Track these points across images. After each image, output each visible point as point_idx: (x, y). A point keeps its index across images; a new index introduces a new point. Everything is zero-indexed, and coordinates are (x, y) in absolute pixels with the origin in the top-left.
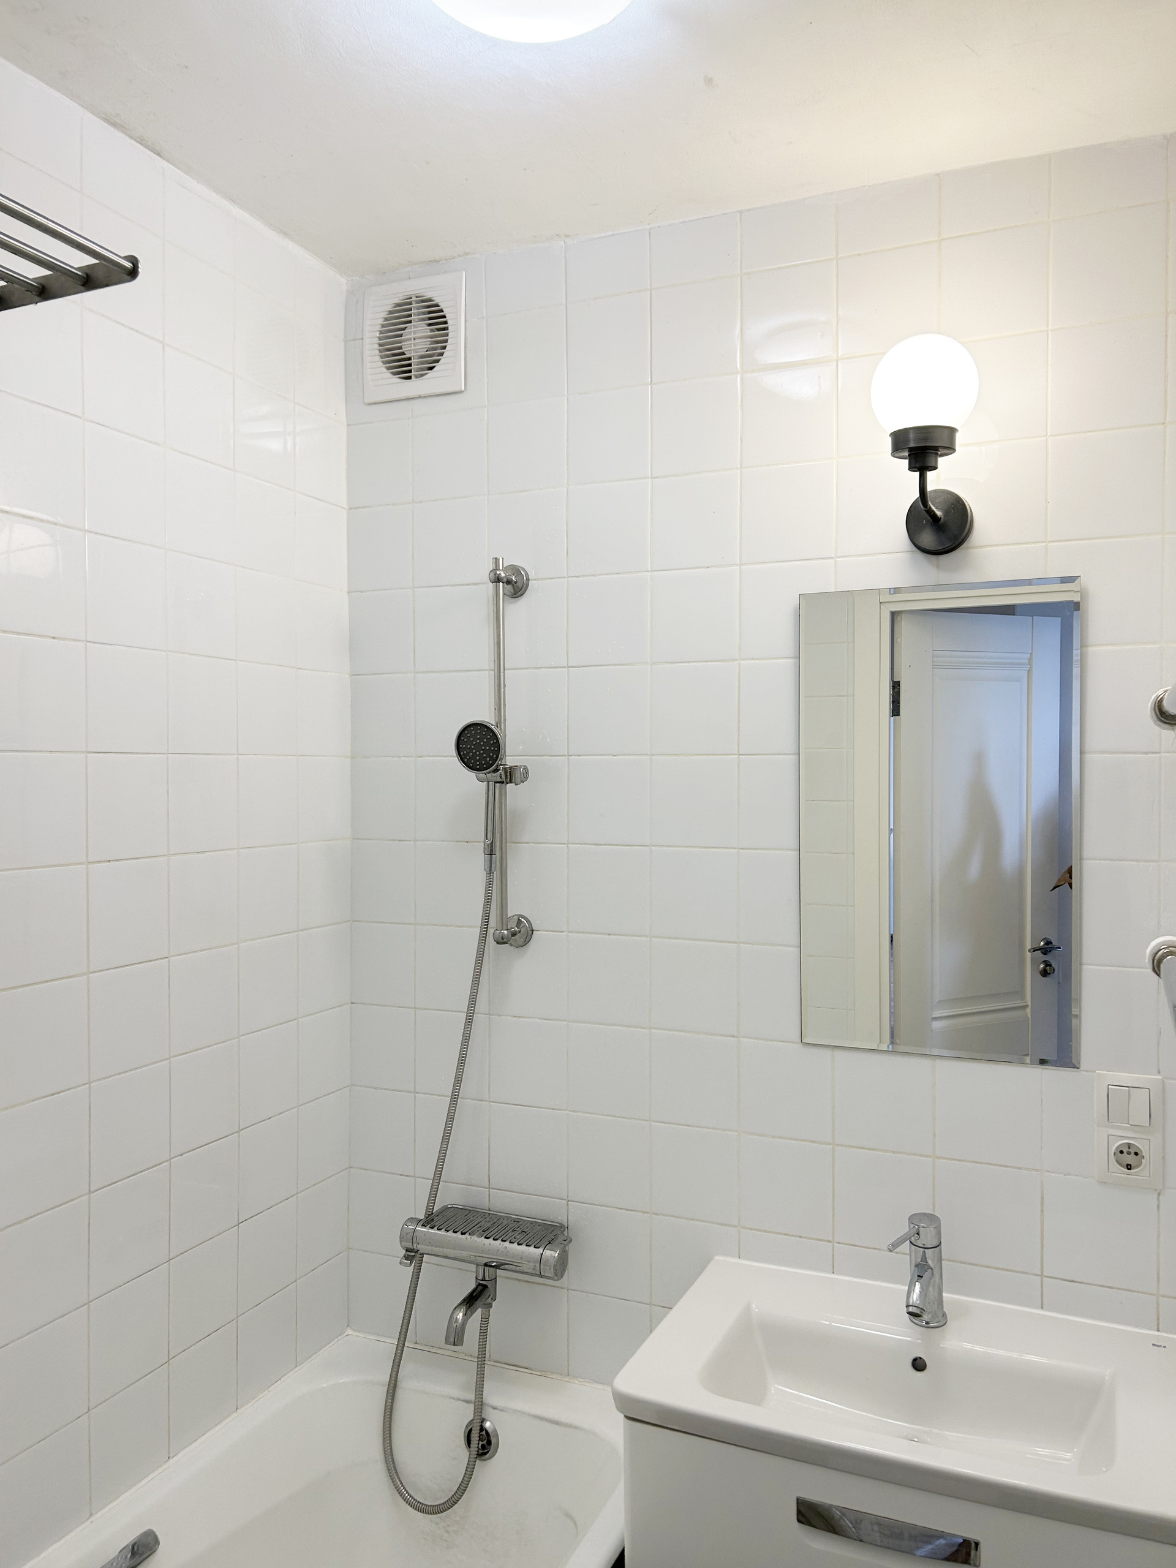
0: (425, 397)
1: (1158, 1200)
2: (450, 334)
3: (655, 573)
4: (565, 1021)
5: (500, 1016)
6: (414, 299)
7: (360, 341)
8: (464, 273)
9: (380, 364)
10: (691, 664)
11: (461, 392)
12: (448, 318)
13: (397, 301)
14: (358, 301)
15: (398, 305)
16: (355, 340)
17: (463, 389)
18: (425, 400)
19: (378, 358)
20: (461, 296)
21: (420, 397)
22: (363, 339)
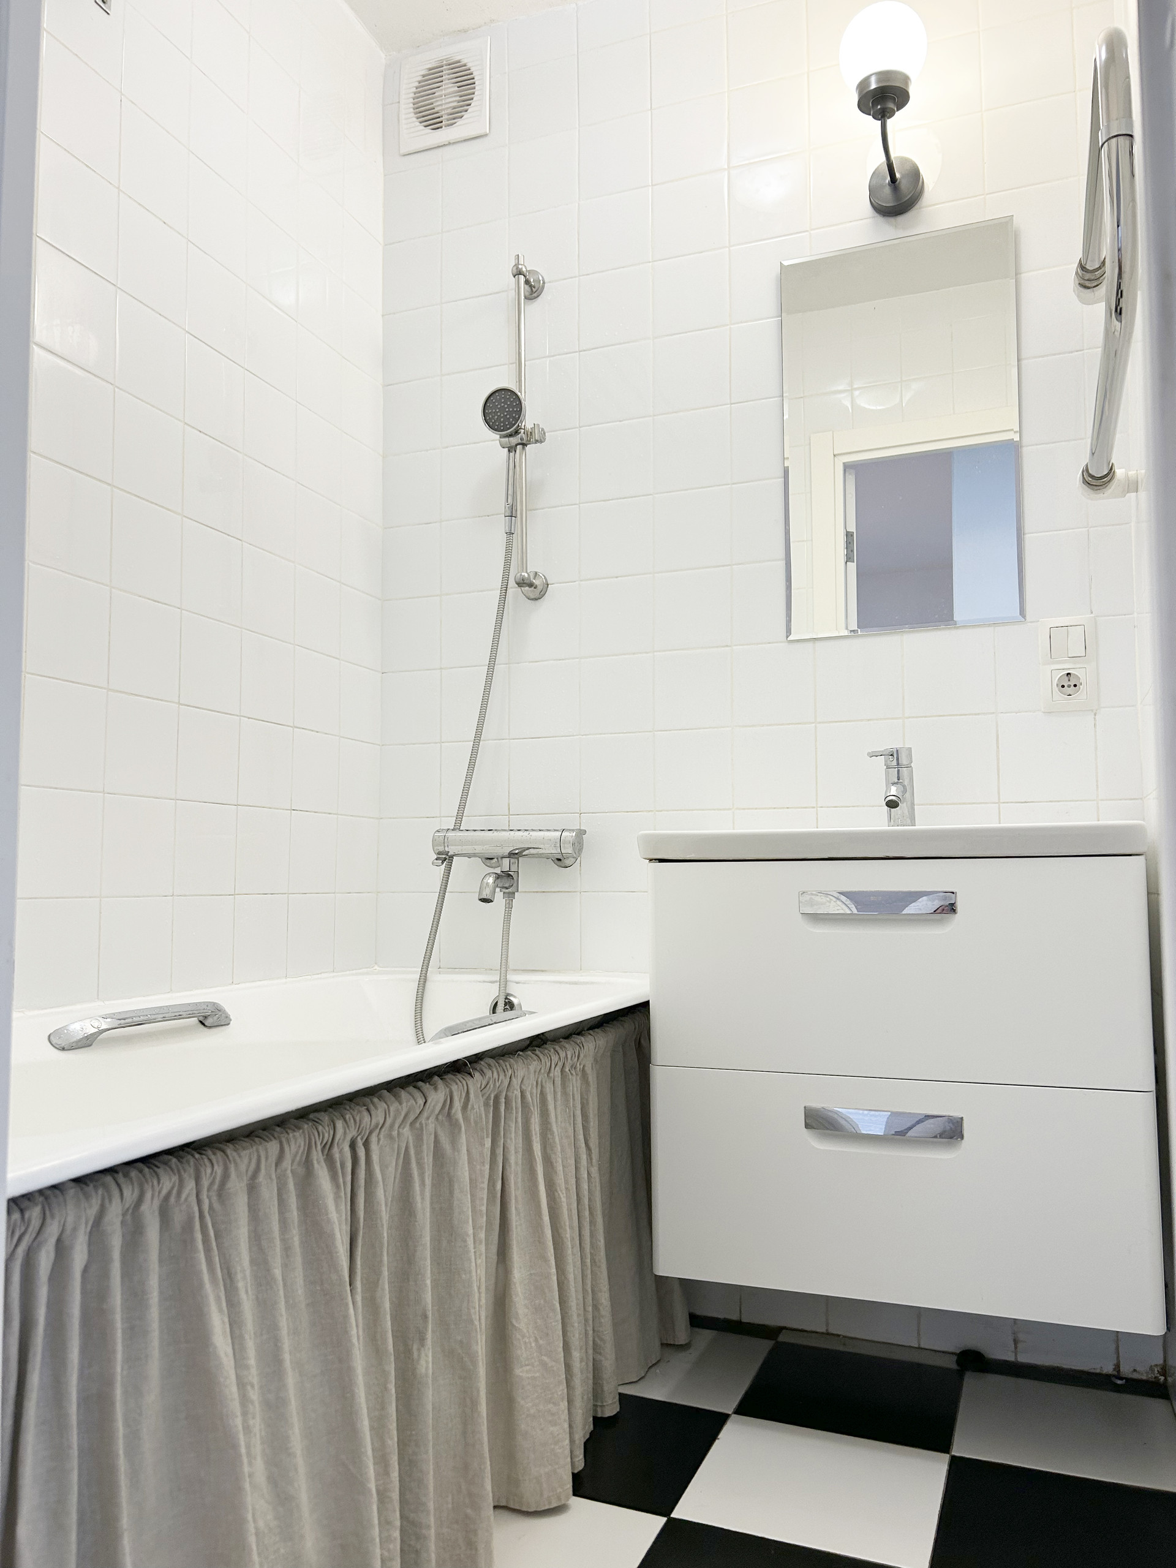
0: (454, 143)
1: (1095, 719)
2: (476, 88)
3: (655, 263)
4: (578, 658)
5: (518, 663)
6: (445, 62)
7: (397, 104)
8: (489, 37)
9: (415, 119)
10: (688, 334)
11: (486, 135)
12: (475, 74)
13: (430, 66)
14: (395, 72)
15: (430, 69)
16: (393, 104)
17: (488, 132)
18: (455, 146)
19: (412, 115)
20: (486, 55)
21: (450, 144)
22: (399, 102)
